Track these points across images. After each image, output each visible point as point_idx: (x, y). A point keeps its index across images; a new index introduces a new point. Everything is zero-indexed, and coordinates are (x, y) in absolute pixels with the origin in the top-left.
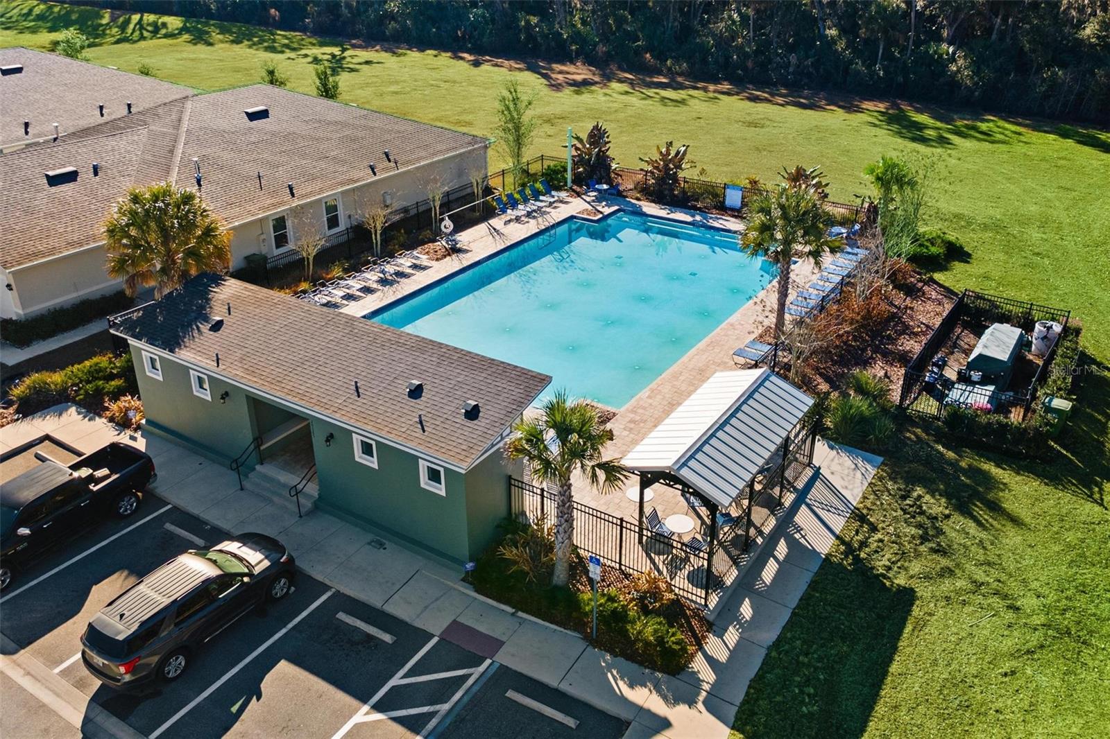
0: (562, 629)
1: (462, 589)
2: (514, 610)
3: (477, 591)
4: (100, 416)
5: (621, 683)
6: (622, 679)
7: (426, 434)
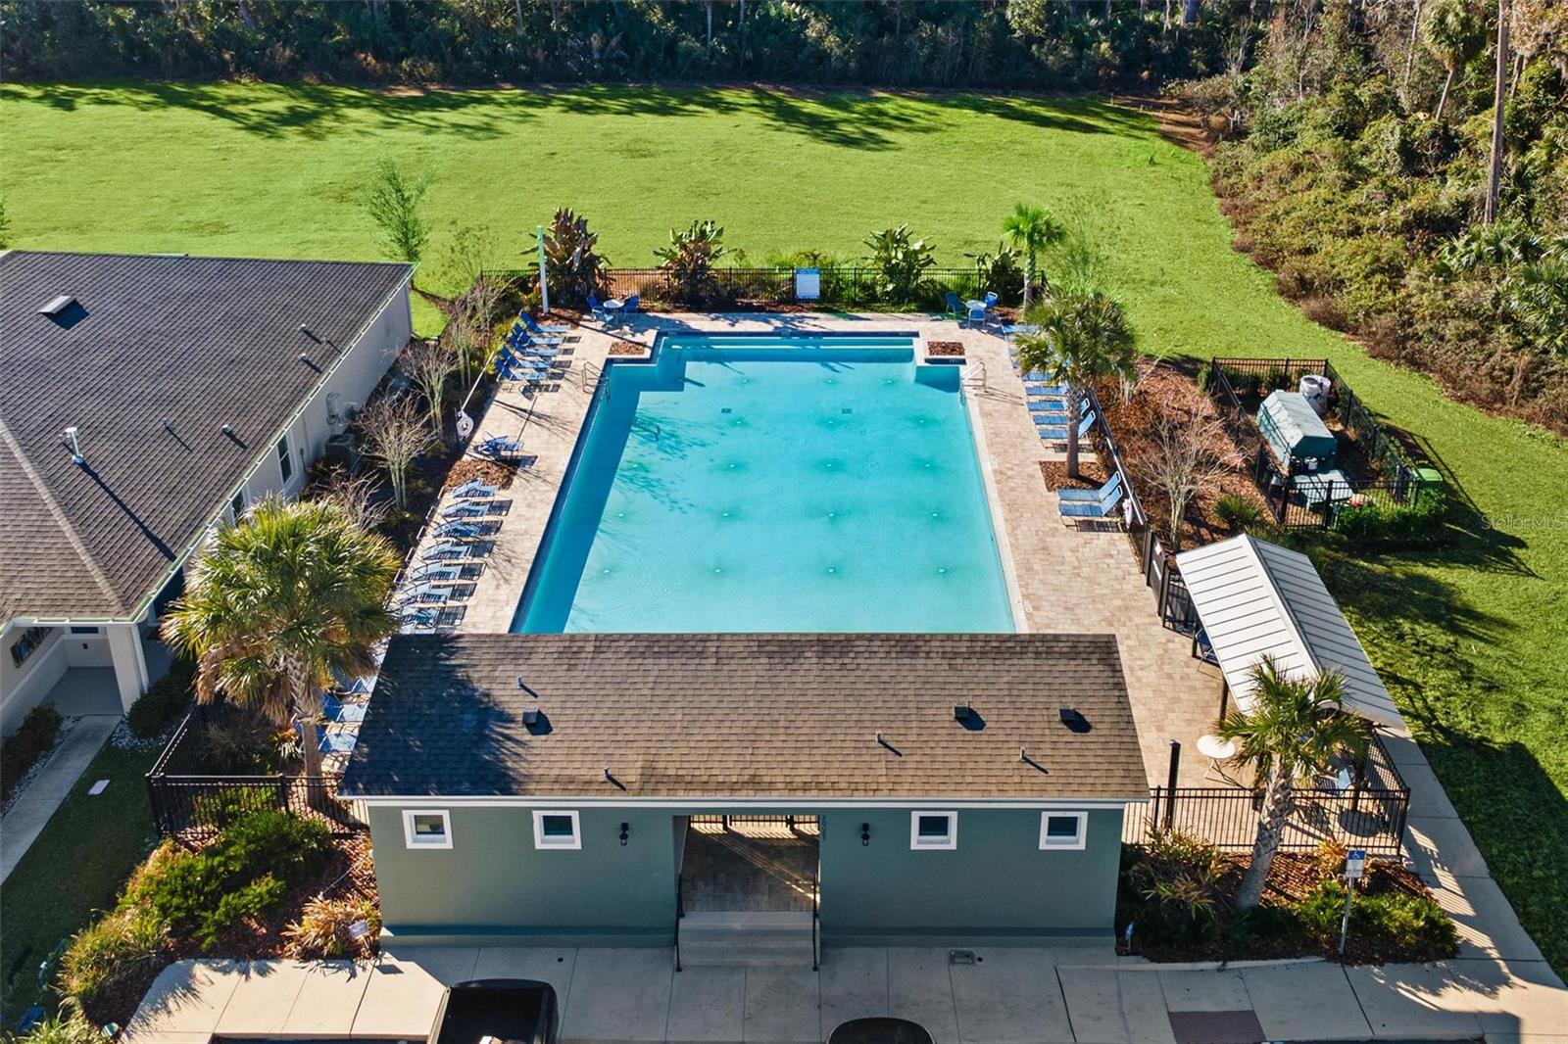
0: (1295, 961)
1: (1132, 967)
2: (1220, 963)
3: (1152, 960)
4: (276, 958)
5: (1421, 994)
6: (1419, 990)
7: (1051, 773)
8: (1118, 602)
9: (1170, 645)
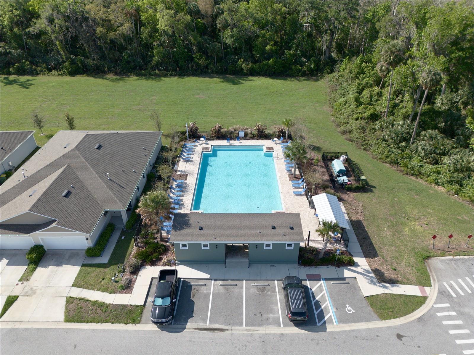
0: (327, 266)
1: (300, 267)
3: (304, 266)
8: (302, 203)
9: (311, 212)
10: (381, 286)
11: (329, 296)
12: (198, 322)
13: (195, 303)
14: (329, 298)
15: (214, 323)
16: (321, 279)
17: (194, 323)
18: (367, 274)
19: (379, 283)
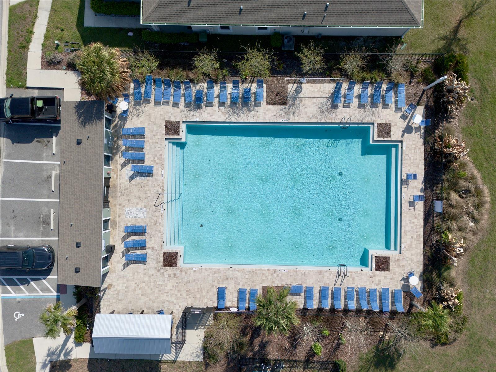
10: (47, 363)
11: (35, 297)
12: (6, 150)
13: (30, 144)
14: (32, 297)
15: (5, 167)
16: (59, 294)
17: (5, 145)
18: (64, 352)
19: (51, 362)
